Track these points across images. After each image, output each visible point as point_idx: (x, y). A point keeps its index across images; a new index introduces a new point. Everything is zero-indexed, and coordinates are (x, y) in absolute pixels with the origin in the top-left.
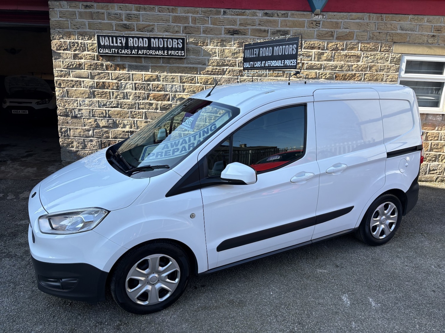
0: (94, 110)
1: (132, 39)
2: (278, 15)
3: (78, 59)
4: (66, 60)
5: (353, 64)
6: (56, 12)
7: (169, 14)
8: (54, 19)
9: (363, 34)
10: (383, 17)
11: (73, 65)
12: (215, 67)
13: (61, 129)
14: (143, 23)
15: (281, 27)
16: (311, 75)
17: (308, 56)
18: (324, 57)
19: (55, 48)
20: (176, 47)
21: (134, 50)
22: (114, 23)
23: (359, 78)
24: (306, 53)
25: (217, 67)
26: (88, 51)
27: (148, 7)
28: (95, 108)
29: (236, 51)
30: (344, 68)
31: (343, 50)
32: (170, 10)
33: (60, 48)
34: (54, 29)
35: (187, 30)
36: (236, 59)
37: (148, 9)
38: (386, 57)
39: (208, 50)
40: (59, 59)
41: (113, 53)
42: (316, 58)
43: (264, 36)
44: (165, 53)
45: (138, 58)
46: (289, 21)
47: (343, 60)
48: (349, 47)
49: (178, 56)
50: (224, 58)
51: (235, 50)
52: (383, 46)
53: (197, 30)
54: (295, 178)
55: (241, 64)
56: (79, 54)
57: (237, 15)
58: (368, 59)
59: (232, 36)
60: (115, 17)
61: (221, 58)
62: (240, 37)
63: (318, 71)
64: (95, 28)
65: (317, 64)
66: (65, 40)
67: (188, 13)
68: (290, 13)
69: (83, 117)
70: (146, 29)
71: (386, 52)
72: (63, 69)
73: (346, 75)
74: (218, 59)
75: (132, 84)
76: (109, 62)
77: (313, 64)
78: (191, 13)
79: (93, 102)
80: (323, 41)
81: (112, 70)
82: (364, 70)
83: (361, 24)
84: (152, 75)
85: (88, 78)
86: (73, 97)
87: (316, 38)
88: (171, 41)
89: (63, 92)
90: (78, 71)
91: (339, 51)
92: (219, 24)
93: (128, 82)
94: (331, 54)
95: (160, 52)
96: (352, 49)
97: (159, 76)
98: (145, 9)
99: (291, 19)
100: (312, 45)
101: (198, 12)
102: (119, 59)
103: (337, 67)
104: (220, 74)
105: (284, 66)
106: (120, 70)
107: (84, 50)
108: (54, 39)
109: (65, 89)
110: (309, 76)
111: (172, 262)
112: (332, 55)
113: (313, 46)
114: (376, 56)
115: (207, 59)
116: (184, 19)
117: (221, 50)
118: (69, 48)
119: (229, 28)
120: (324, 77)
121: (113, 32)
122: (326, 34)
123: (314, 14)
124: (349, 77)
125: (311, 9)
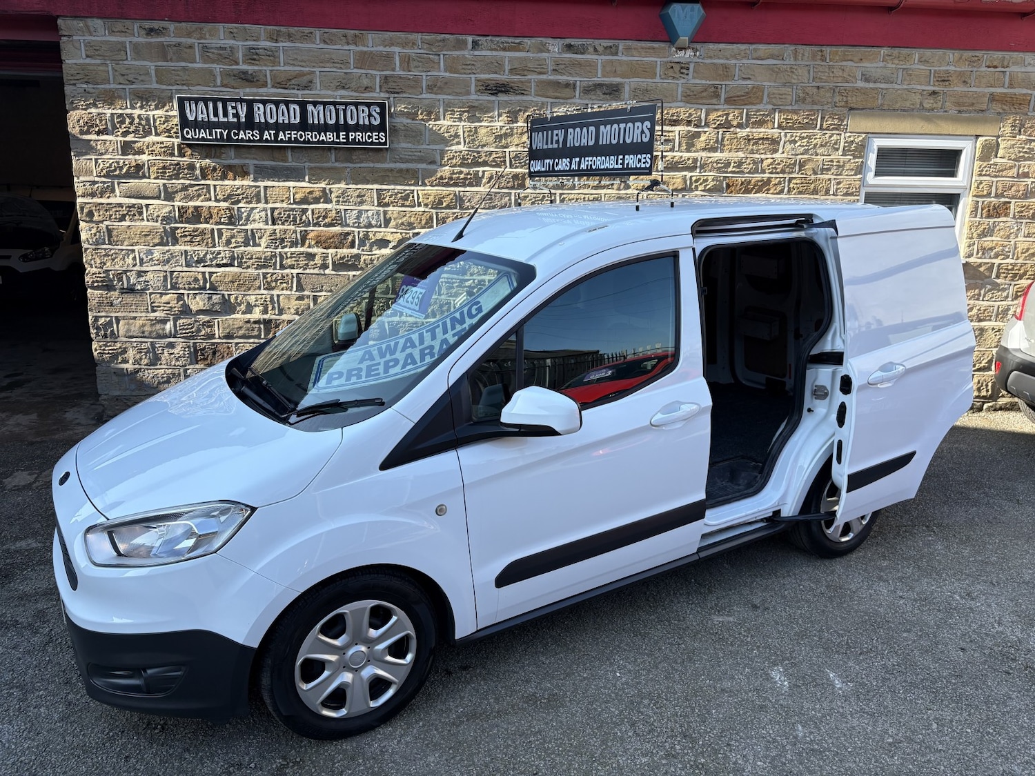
0: (175, 273)
1: (261, 106)
2: (595, 50)
3: (134, 155)
4: (103, 157)
5: (763, 156)
6: (77, 45)
7: (346, 47)
8: (74, 61)
9: (784, 92)
10: (825, 52)
11: (121, 168)
12: (457, 169)
13: (96, 319)
14: (287, 68)
15: (604, 76)
16: (674, 184)
17: (665, 140)
18: (701, 142)
19: (77, 128)
20: (367, 123)
21: (266, 132)
22: (217, 68)
23: (779, 188)
25: (462, 169)
26: (157, 134)
27: (296, 32)
28: (179, 269)
29: (503, 132)
30: (747, 167)
31: (740, 126)
32: (350, 39)
33: (88, 130)
34: (74, 84)
35: (390, 84)
36: (504, 150)
37: (298, 37)
38: (833, 142)
39: (439, 130)
40: (86, 154)
41: (217, 140)
42: (684, 145)
43: (566, 97)
44: (341, 137)
45: (276, 150)
46: (620, 63)
47: (743, 148)
48: (754, 120)
49: (372, 143)
50: (478, 148)
51: (501, 129)
52: (827, 117)
53: (412, 83)
54: (659, 416)
55: (515, 161)
56: (135, 142)
57: (504, 49)
58: (796, 145)
59: (493, 98)
60: (220, 55)
61: (470, 147)
62: (513, 98)
63: (688, 174)
64: (172, 81)
65: (686, 158)
66: (100, 111)
67: (392, 44)
68: (622, 45)
69: (149, 289)
70: (293, 82)
71: (833, 129)
72: (97, 179)
73: (750, 181)
74: (465, 149)
75: (265, 210)
76: (207, 160)
77: (677, 158)
78: (398, 44)
79: (171, 254)
80: (696, 106)
81: (217, 180)
82: (787, 170)
83: (778, 70)
84: (312, 189)
85: (158, 198)
86: (122, 242)
87: (681, 101)
88: (354, 110)
89: (100, 232)
90: (133, 183)
91: (732, 129)
93: (255, 206)
94: (715, 134)
95: (328, 137)
96: (761, 123)
97: (327, 192)
98: (290, 36)
99: (624, 58)
100: (672, 116)
101: (414, 44)
102: (232, 153)
103: (730, 163)
104: (471, 185)
105: (623, 169)
106: (235, 179)
107: (148, 133)
108: (77, 108)
109: (103, 226)
110: (668, 185)
111: (398, 617)
112: (718, 137)
113: (675, 118)
114: (812, 140)
115: (438, 151)
116: (384, 58)
117: (469, 129)
118: (110, 128)
119: (487, 80)
120: (701, 188)
121: (217, 89)
122: (703, 92)
123: (676, 48)
124: (755, 185)
125: (668, 35)
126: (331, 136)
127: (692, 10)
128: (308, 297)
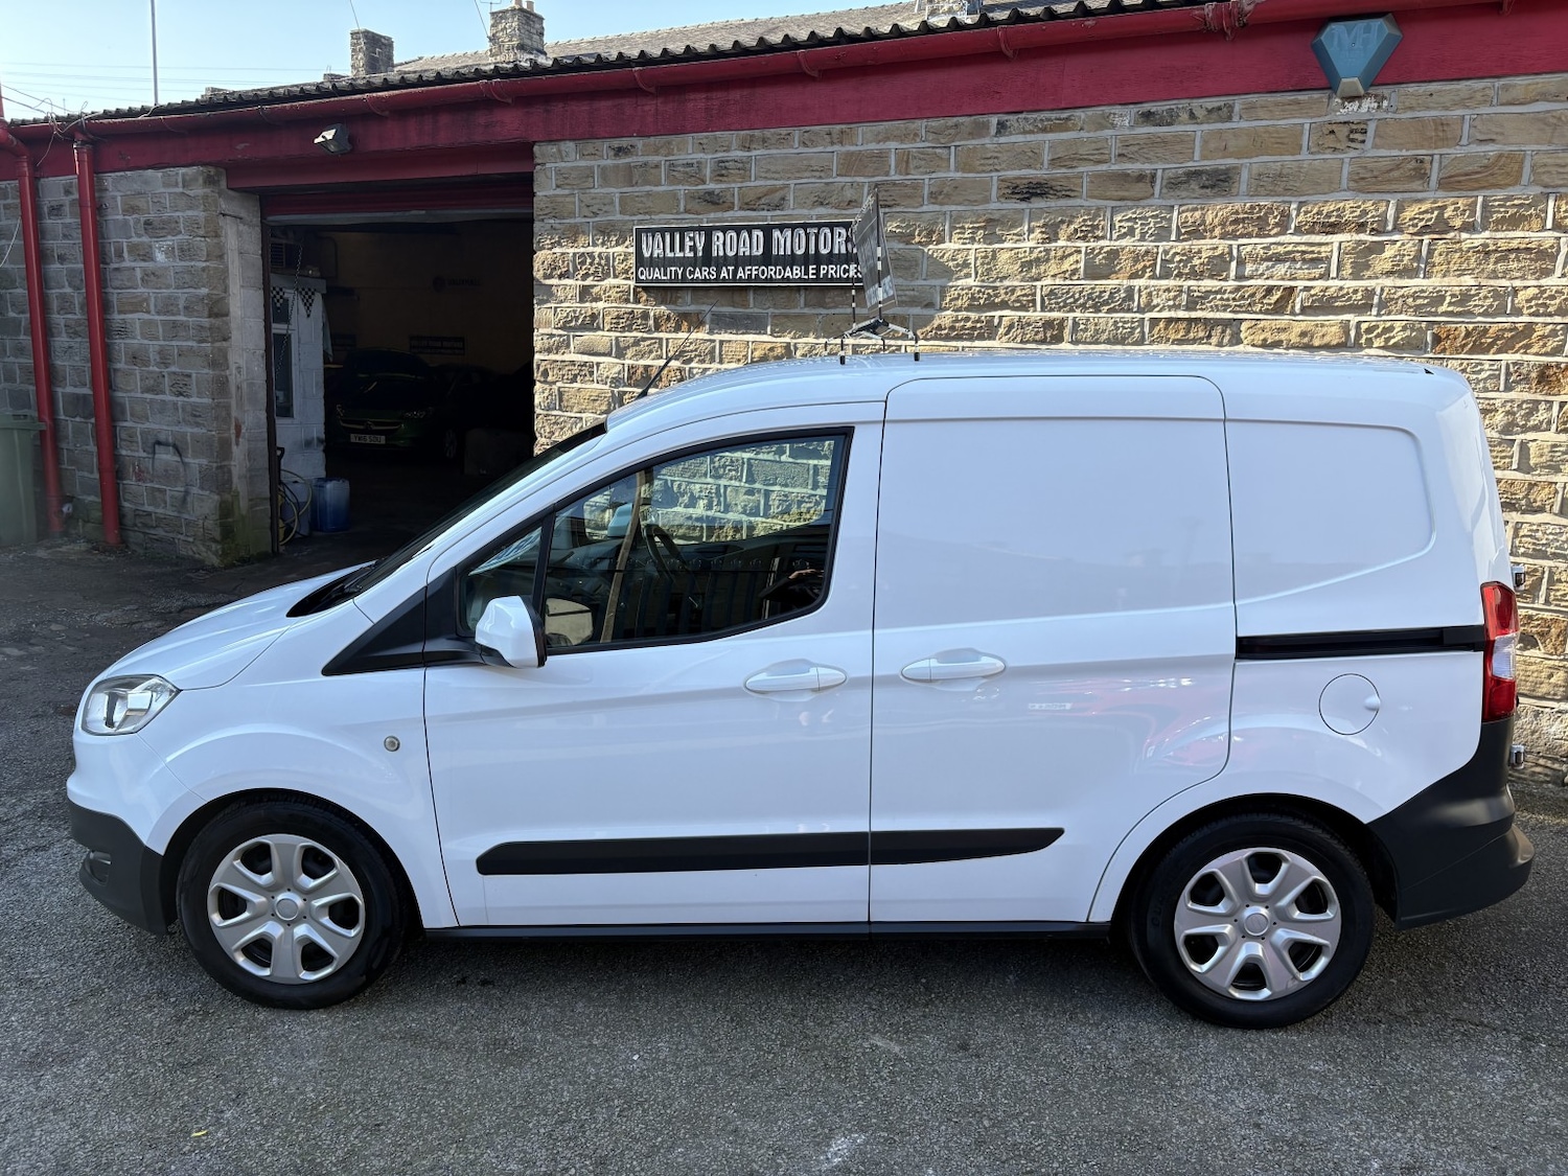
1: (721, 234)
2: (1192, 116)
3: (591, 302)
4: (562, 305)
5: (1517, 283)
6: (549, 174)
7: (830, 149)
8: (544, 193)
11: (577, 318)
12: (964, 314)
14: (758, 183)
15: (1204, 157)
16: (1323, 336)
17: (1312, 260)
18: (1383, 262)
19: (542, 272)
20: (843, 251)
21: (724, 268)
22: (682, 189)
23: (1552, 344)
24: (1303, 248)
25: (969, 314)
26: (615, 277)
27: (772, 135)
29: (1034, 256)
30: (1476, 304)
31: (1468, 227)
32: (835, 136)
33: (551, 272)
34: (543, 220)
35: (881, 195)
36: (1034, 284)
37: (773, 141)
39: (942, 257)
40: (547, 301)
41: (671, 281)
42: (1348, 266)
43: (1140, 196)
44: (811, 272)
45: (736, 291)
46: (1236, 133)
47: (1473, 269)
48: (1500, 215)
49: (848, 280)
50: (995, 281)
51: (1031, 252)
53: (909, 191)
54: (763, 676)
55: (1050, 299)
56: (593, 287)
57: (1044, 130)
59: (1024, 205)
60: (687, 173)
61: (983, 281)
62: (1053, 204)
63: (1353, 318)
64: (635, 210)
65: (1351, 290)
66: (564, 250)
67: (887, 139)
68: (1239, 103)
70: (763, 201)
72: (555, 332)
73: (1486, 331)
74: (975, 284)
76: (662, 307)
77: (1333, 290)
78: (897, 138)
80: (1378, 196)
81: (670, 332)
83: (1555, 121)
84: (773, 345)
85: (609, 354)
86: (572, 407)
87: (1349, 189)
88: (829, 235)
89: (551, 395)
90: (588, 335)
91: (1451, 235)
92: (981, 168)
93: (708, 366)
94: (1414, 245)
95: (795, 272)
96: (1514, 222)
97: (792, 348)
98: (764, 141)
99: (1244, 124)
100: (1328, 216)
101: (916, 135)
102: (688, 297)
103: (1444, 297)
104: (981, 337)
106: (689, 331)
107: (606, 276)
108: (542, 248)
109: (555, 387)
110: (1312, 337)
111: (340, 870)
112: (1420, 250)
113: (1333, 219)
115: (938, 289)
116: (874, 159)
117: (983, 254)
118: (571, 269)
119: (1016, 179)
120: (1378, 342)
121: (679, 217)
122: (1391, 170)
123: (1342, 98)
124: (1497, 338)
125: (1325, 80)
126: (798, 272)
127: (1368, 30)
128: (759, 491)
